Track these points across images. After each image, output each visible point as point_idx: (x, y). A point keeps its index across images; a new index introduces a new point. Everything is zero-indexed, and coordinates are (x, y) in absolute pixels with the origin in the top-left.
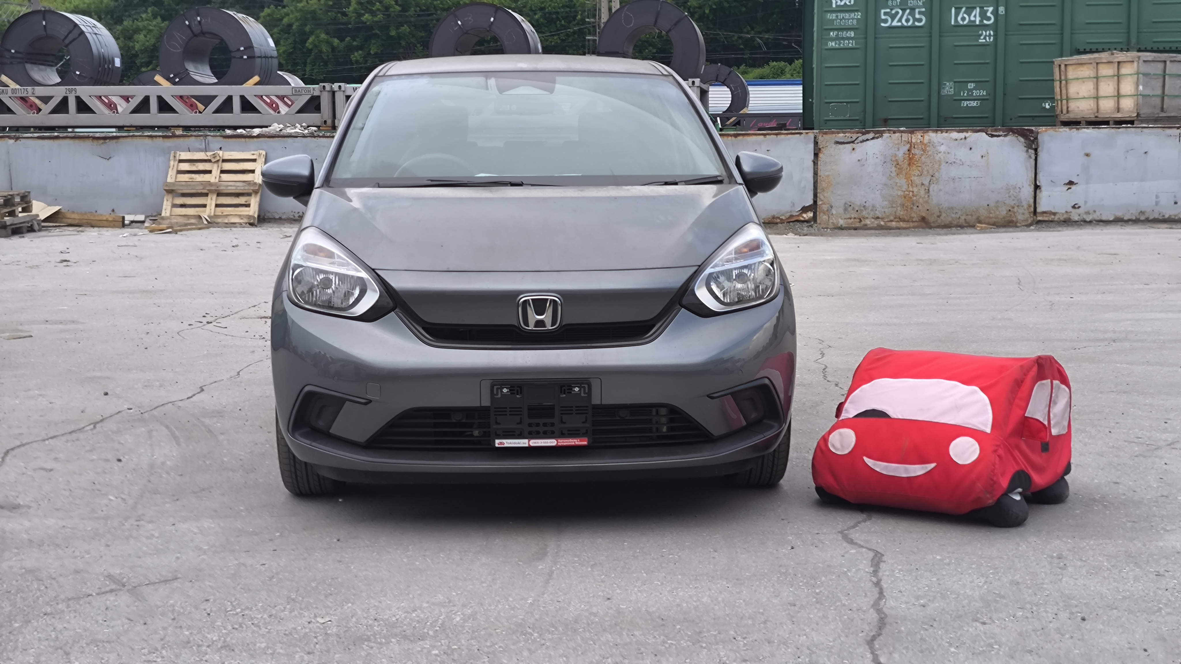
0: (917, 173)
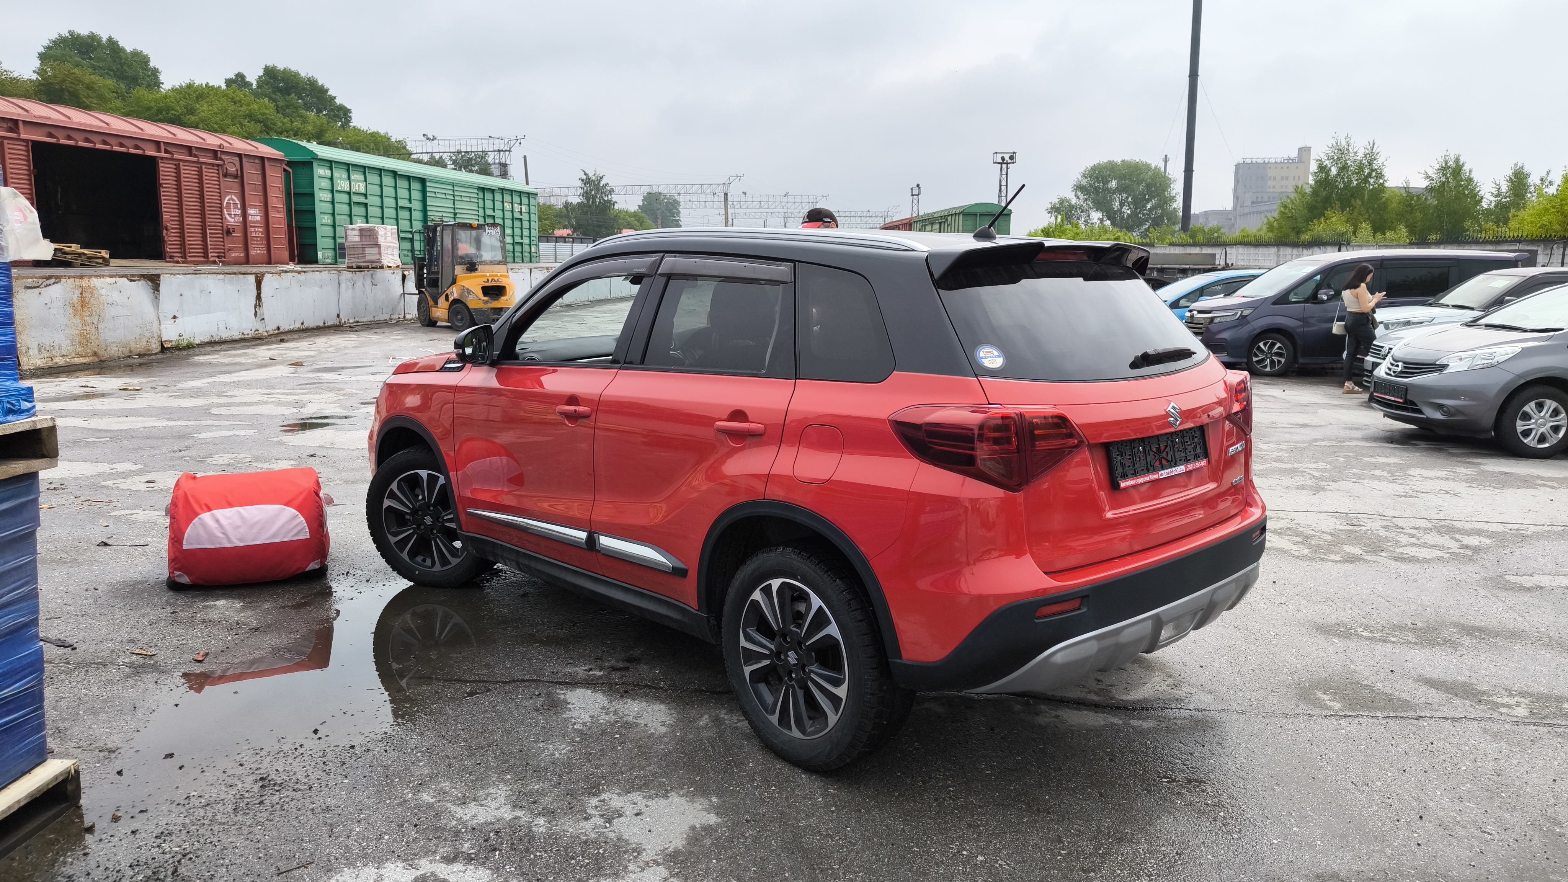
0: (87, 313)
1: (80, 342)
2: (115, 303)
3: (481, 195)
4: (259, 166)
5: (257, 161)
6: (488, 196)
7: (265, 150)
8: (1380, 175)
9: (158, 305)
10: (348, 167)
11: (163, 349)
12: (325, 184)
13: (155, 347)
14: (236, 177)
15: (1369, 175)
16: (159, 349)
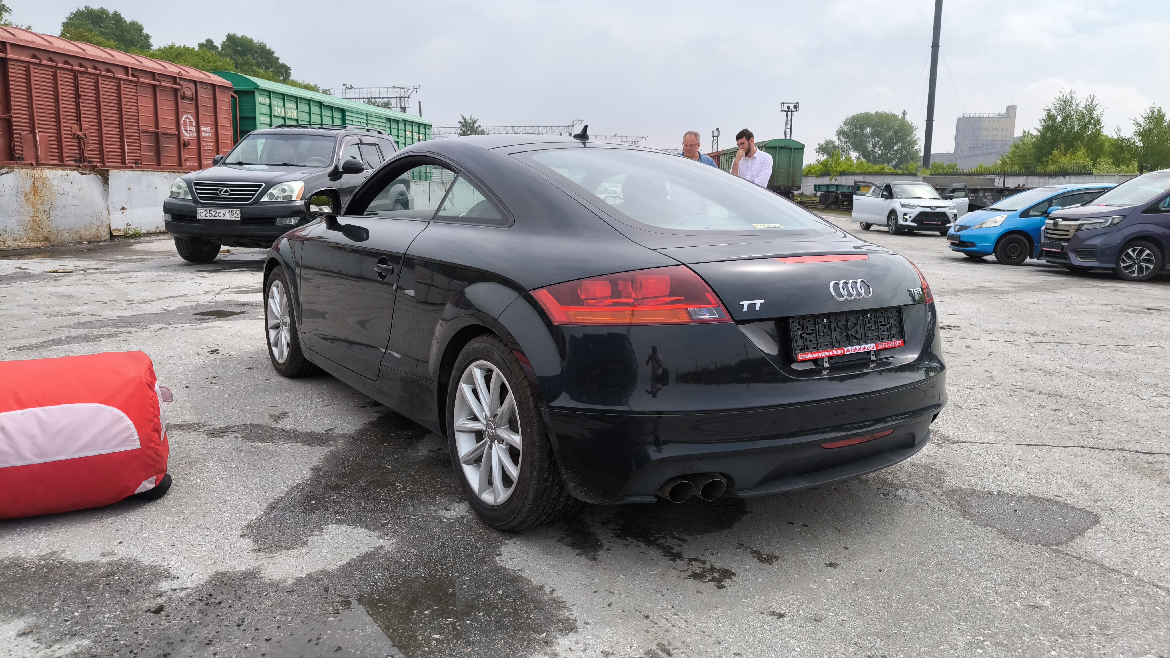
0: (40, 202)
1: (32, 228)
2: (66, 193)
3: (388, 125)
4: (210, 92)
5: (209, 87)
6: (394, 126)
7: (216, 79)
8: (1098, 122)
9: (107, 197)
10: (284, 97)
11: (112, 237)
12: (265, 110)
13: (104, 234)
14: (192, 100)
15: (1089, 122)
16: (108, 236)
